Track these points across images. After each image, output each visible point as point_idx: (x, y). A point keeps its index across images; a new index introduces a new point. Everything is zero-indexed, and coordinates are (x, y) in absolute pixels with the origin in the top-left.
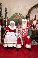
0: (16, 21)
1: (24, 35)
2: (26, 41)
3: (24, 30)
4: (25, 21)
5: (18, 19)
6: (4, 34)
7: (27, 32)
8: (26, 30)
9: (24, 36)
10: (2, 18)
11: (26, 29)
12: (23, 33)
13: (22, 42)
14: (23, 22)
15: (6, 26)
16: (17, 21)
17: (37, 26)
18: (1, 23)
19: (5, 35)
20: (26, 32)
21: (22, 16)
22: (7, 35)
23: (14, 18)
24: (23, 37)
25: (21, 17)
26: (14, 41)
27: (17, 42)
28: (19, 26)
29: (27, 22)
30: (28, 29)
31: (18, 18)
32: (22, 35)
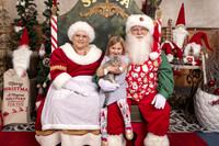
0: (97, 25)
1: (138, 92)
3: (138, 70)
5: (111, 17)
7: (152, 75)
9: (136, 96)
10: (35, 13)
11: (146, 63)
12: (135, 80)
13: (128, 122)
14: (134, 29)
15: (53, 49)
16: (105, 27)
17: (191, 50)
18: (30, 37)
19: (46, 90)
20: (148, 75)
21: (126, 2)
22: (55, 88)
23: (87, 10)
24: (131, 102)
25: (124, 6)
26: (89, 121)
27: (104, 123)
28: (118, 45)
31: (106, 11)
32: (128, 91)
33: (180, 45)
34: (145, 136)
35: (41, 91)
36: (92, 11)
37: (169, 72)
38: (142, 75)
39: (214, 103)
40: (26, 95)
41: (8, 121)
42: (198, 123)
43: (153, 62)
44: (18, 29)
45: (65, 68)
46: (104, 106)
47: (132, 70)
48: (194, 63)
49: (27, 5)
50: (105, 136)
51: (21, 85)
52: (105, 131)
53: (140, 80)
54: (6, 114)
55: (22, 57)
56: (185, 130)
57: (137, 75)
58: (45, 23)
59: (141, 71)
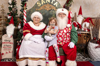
0: (44, 14)
1: (62, 41)
2: (67, 53)
3: (62, 32)
4: (63, 12)
6: (20, 41)
7: (68, 34)
8: (65, 31)
9: (61, 43)
10: (17, 11)
11: (65, 29)
12: (60, 36)
15: (24, 24)
16: (47, 15)
17: (85, 25)
18: (14, 20)
19: (20, 43)
20: (66, 34)
21: (56, 4)
23: (39, 7)
25: (55, 6)
27: (47, 55)
29: (68, 15)
30: (70, 29)
31: (48, 8)
32: (58, 41)
33: (80, 23)
34: (66, 61)
35: (18, 44)
36: (41, 8)
37: (76, 33)
38: (64, 34)
39: (96, 47)
40: (12, 46)
41: (3, 57)
42: (90, 57)
43: (68, 28)
44: (9, 17)
45: (29, 31)
46: (47, 47)
47: (59, 32)
48: (87, 30)
49: (13, 7)
50: (47, 61)
51: (10, 41)
52: (47, 59)
53: (63, 36)
54: (3, 54)
55: (11, 29)
56: (84, 60)
57: (61, 34)
58: (21, 14)
59: (63, 32)
